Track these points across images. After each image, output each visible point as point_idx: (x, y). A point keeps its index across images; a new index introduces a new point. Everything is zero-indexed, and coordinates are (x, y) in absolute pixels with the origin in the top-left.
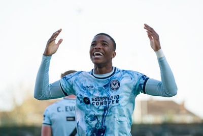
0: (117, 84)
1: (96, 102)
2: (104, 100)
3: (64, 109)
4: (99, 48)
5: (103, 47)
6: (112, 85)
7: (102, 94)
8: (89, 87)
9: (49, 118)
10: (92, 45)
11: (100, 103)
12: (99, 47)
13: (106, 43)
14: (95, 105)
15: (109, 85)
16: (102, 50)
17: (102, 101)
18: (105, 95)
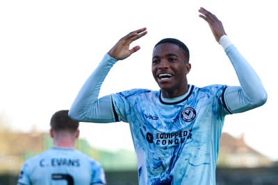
0: (192, 113)
1: (161, 140)
2: (173, 137)
3: (50, 163)
4: (167, 68)
5: (171, 64)
6: (184, 115)
7: (170, 128)
8: (152, 118)
9: (28, 177)
10: (153, 62)
11: (167, 141)
12: (165, 66)
13: (174, 57)
14: (161, 145)
15: (180, 116)
16: (170, 70)
17: (171, 139)
18: (175, 130)
